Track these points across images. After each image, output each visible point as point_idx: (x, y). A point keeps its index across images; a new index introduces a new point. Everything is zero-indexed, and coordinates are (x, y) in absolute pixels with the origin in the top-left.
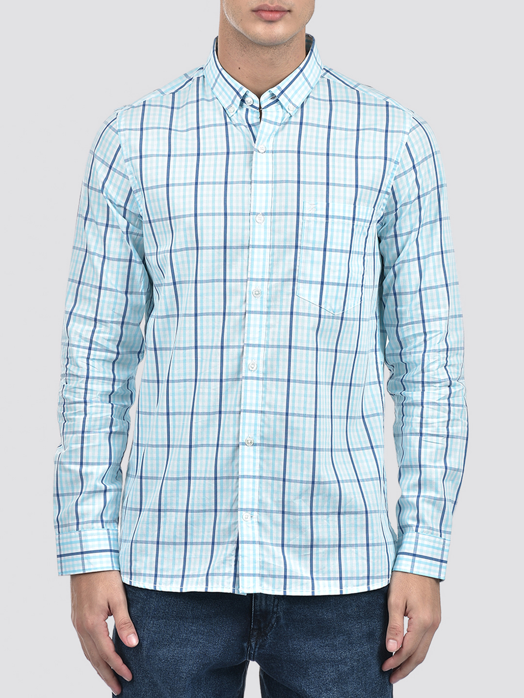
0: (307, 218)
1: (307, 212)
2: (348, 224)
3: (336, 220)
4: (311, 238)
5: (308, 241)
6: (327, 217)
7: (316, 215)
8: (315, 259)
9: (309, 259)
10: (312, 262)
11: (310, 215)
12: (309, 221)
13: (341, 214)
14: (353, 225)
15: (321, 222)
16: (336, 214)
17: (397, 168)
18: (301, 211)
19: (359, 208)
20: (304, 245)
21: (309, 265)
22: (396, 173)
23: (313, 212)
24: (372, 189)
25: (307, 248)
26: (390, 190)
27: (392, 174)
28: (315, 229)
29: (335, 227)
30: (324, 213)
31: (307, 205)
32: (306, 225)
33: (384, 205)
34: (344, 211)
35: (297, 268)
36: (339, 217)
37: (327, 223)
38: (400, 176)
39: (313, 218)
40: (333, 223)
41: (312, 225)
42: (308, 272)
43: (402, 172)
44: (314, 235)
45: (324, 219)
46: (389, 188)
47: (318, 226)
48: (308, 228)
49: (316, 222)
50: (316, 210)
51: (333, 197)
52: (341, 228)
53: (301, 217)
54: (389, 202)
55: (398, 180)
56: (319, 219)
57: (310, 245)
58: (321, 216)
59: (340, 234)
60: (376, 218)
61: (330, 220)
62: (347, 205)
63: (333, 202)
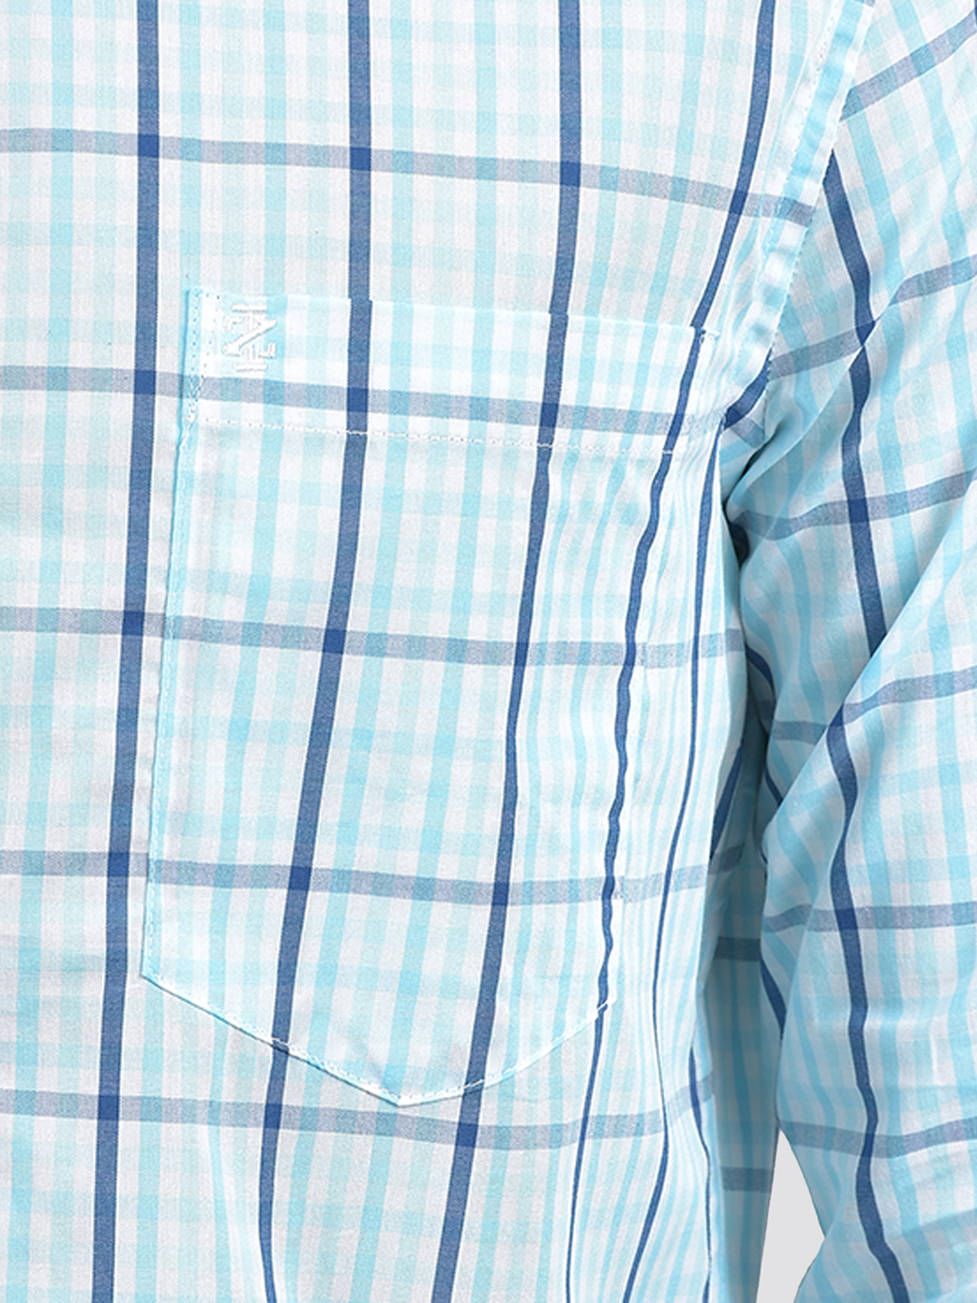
0: (207, 410)
1: (208, 364)
2: (510, 456)
3: (419, 425)
4: (239, 557)
5: (215, 581)
6: (358, 400)
7: (274, 393)
8: (262, 711)
9: (220, 707)
10: (240, 731)
11: (231, 389)
12: (224, 436)
13: (460, 384)
14: (544, 456)
15: (315, 442)
16: (422, 381)
17: (862, 30)
18: (165, 363)
19: (591, 332)
20: (186, 605)
21: (216, 754)
22: (855, 69)
23: (255, 370)
24: (679, 190)
25: (206, 632)
26: (812, 193)
27: (830, 71)
28: (269, 492)
29: (416, 475)
30: (337, 374)
31: (209, 315)
32: (199, 461)
33: (771, 297)
34: (482, 358)
35: (142, 776)
36: (440, 406)
37: (355, 449)
38: (883, 83)
39: (252, 413)
40: (399, 448)
41: (246, 463)
42: (212, 799)
43: (897, 51)
44: (264, 538)
45: (337, 420)
46: (806, 171)
47: (291, 469)
48: (218, 488)
49: (272, 443)
50: (281, 352)
51: (403, 258)
52: (454, 478)
53: (164, 406)
54: (810, 274)
55: (876, 114)
56: (295, 417)
57: (232, 610)
58: (313, 396)
59: (449, 528)
60: (711, 397)
61: (377, 422)
62: (504, 316)
63: (402, 291)
